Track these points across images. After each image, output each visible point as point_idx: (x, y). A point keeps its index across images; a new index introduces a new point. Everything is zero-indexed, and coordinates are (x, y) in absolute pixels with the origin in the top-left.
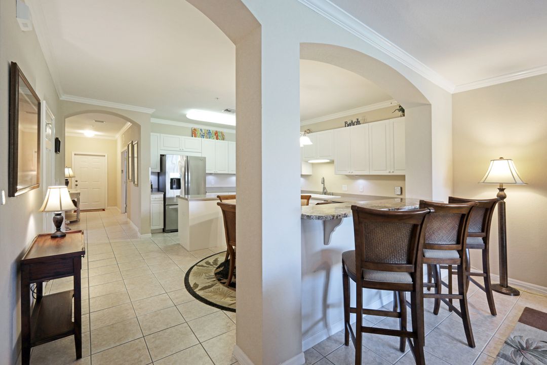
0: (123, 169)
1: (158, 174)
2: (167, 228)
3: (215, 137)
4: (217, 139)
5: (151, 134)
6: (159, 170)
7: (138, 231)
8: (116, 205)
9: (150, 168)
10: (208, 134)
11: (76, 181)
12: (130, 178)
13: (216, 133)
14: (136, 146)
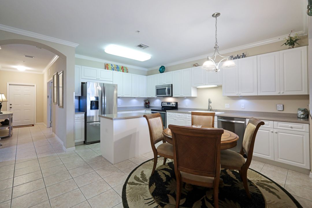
0: (49, 95)
1: (79, 98)
2: (88, 141)
3: (122, 71)
4: (123, 71)
5: (76, 66)
6: (80, 95)
7: (63, 144)
8: (43, 122)
9: (74, 93)
10: (117, 68)
11: (11, 105)
12: (55, 101)
13: (122, 68)
14: (61, 76)
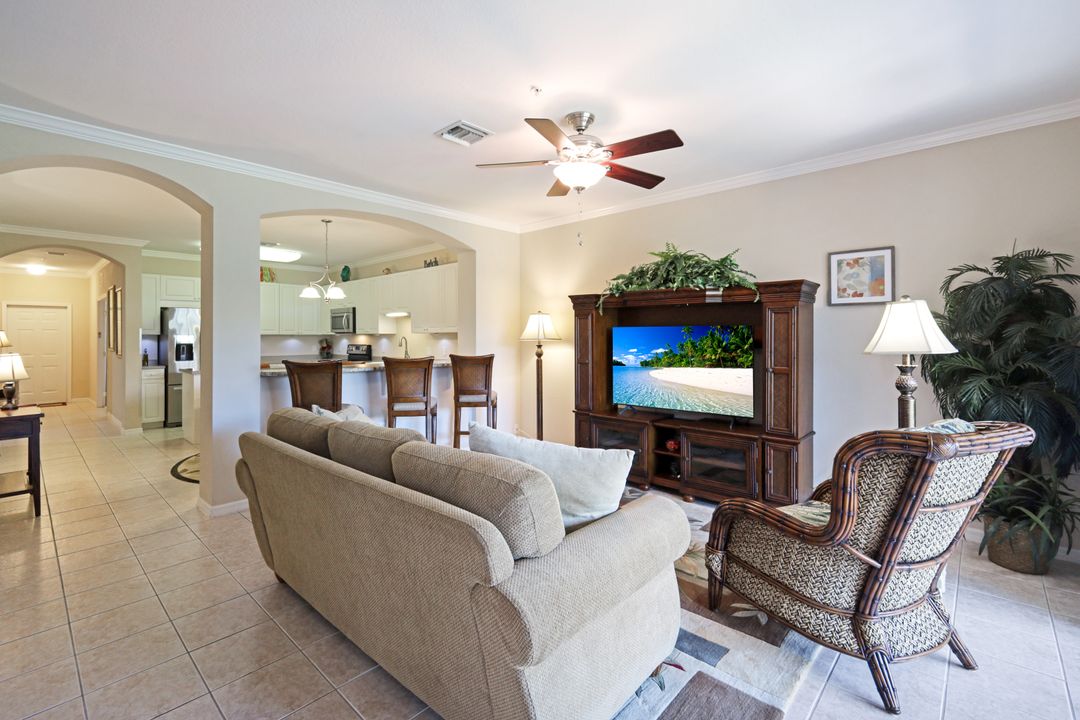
0: (101, 331)
1: (158, 338)
2: (170, 421)
4: (261, 280)
5: (144, 275)
6: (158, 332)
7: (121, 426)
8: (88, 396)
9: (141, 330)
12: (112, 346)
14: (119, 294)
